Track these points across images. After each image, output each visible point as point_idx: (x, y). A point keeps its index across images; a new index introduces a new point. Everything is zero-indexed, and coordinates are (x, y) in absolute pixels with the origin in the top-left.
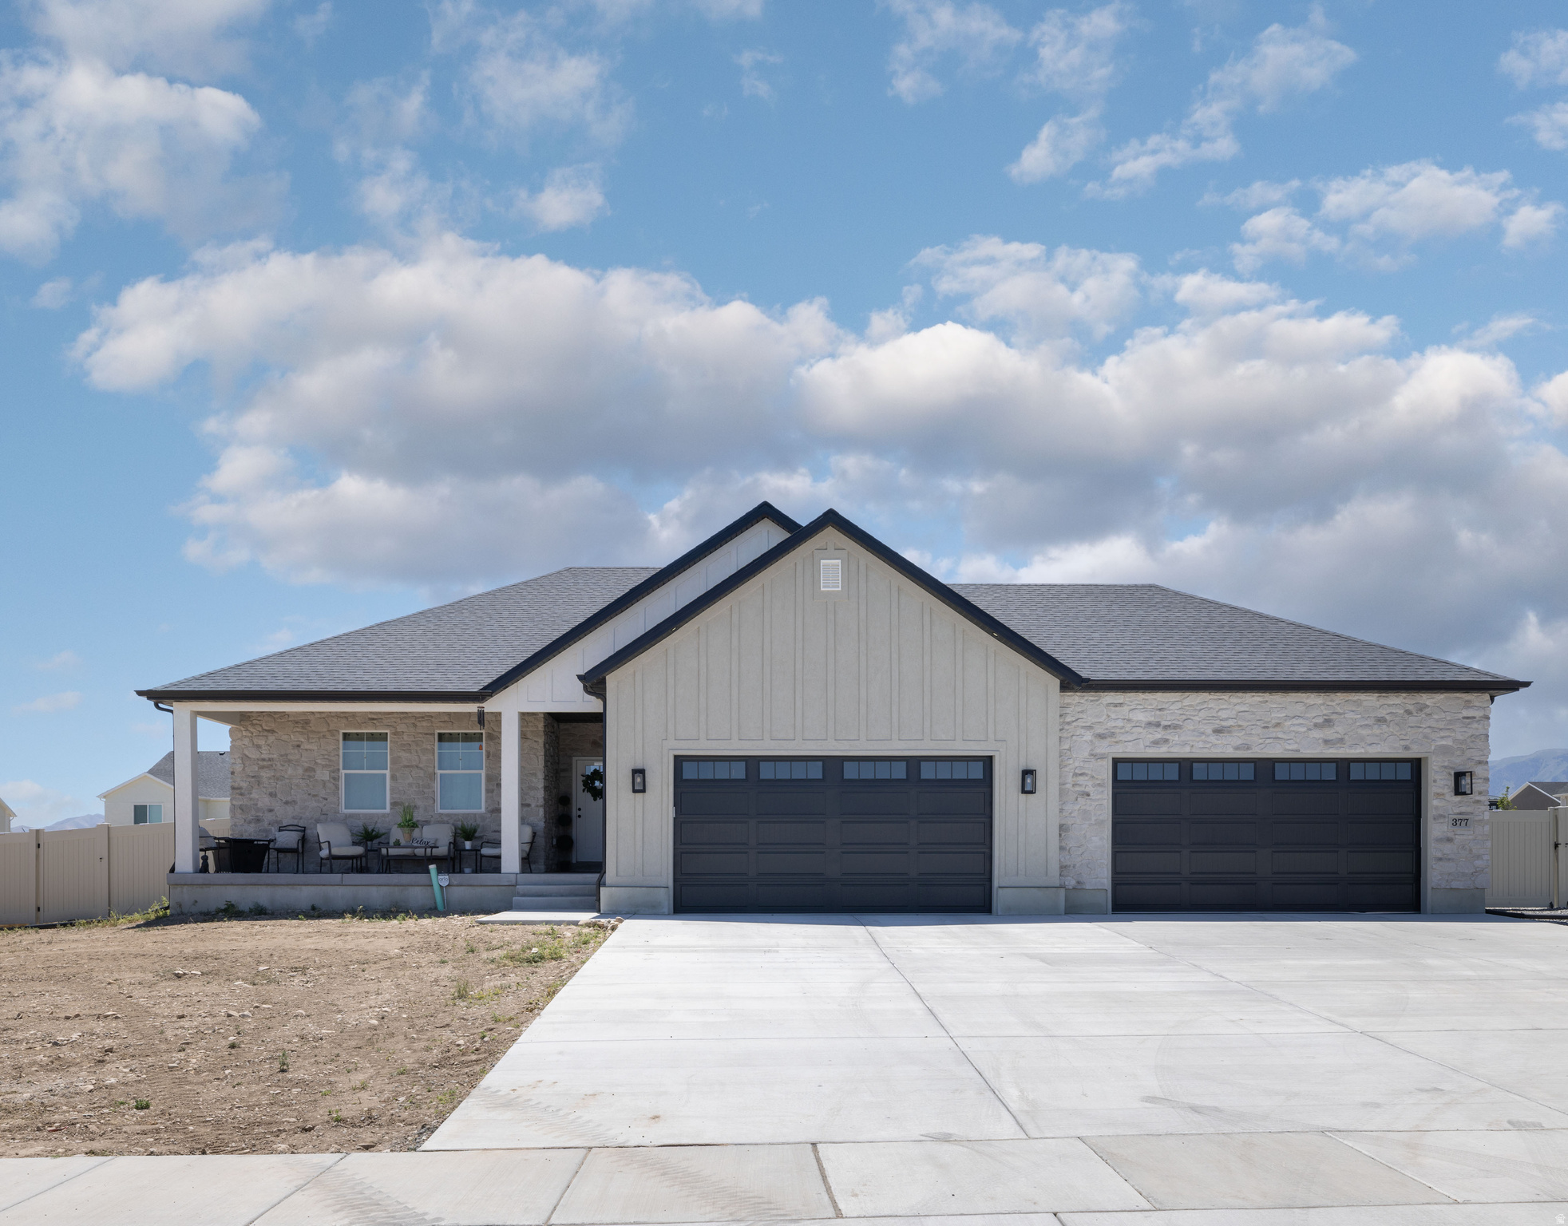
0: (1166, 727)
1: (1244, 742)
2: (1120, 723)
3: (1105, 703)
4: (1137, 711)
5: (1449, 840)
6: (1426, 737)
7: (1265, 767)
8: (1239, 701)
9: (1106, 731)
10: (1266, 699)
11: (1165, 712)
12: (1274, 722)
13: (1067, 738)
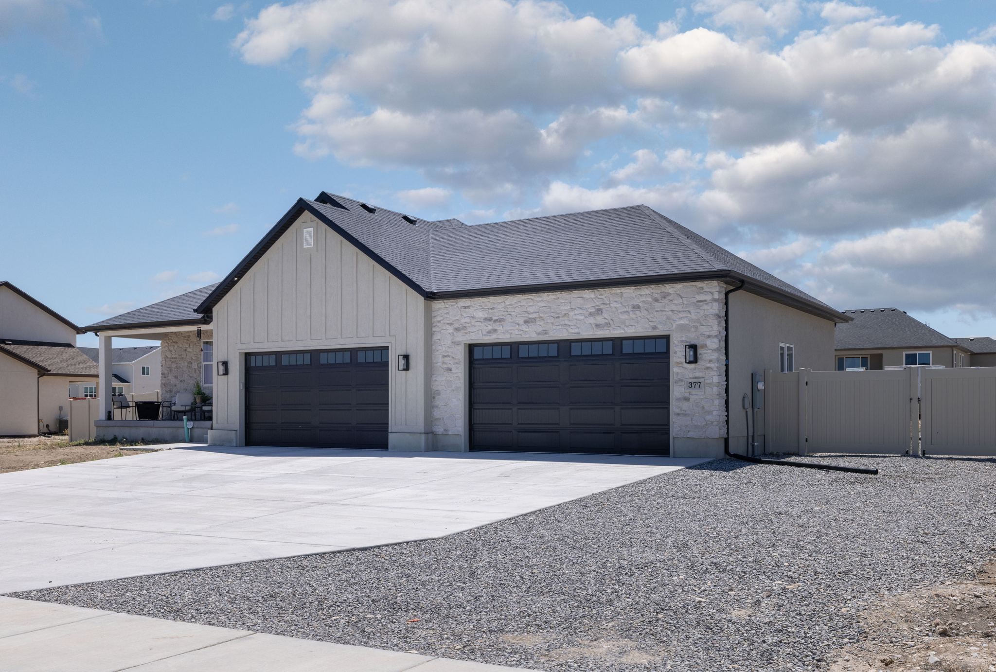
0: (495, 321)
1: (544, 329)
2: (467, 320)
3: (459, 306)
4: (477, 310)
5: (687, 399)
6: (668, 318)
7: (564, 346)
8: (540, 299)
9: (461, 326)
10: (558, 296)
11: (495, 310)
12: (563, 313)
13: (438, 332)
